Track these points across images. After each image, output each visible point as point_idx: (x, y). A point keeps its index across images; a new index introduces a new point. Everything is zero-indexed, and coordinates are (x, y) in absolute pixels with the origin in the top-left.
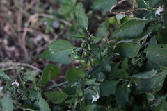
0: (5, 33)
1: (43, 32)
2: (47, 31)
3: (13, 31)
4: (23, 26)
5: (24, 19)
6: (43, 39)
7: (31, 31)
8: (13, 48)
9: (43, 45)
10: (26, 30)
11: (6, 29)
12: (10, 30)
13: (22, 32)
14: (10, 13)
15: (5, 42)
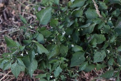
0: (12, 15)
1: (33, 14)
2: (34, 13)
3: (16, 14)
4: (22, 12)
5: (22, 8)
6: (33, 18)
7: (26, 13)
8: (17, 22)
9: (33, 20)
10: (23, 13)
11: (13, 13)
12: (15, 13)
13: (22, 14)
14: (15, 5)
15: (13, 19)
